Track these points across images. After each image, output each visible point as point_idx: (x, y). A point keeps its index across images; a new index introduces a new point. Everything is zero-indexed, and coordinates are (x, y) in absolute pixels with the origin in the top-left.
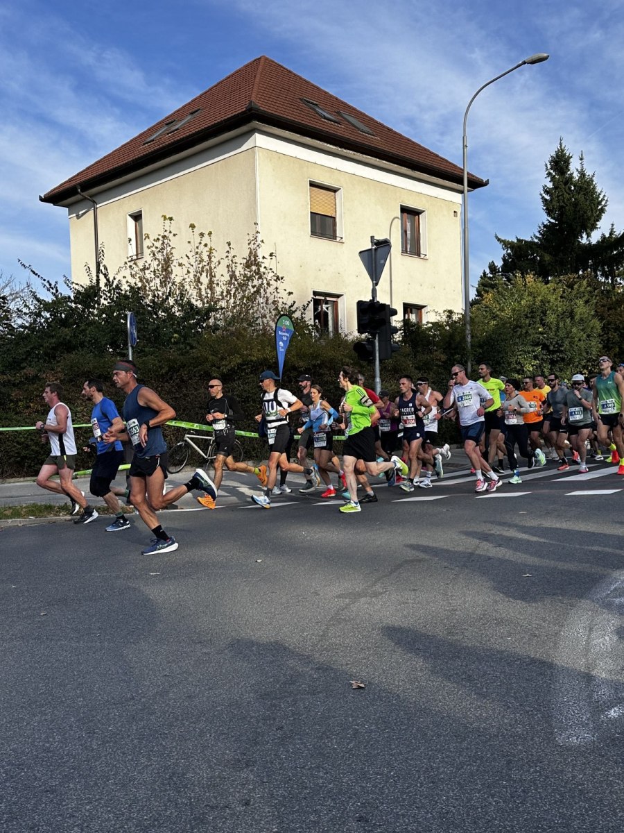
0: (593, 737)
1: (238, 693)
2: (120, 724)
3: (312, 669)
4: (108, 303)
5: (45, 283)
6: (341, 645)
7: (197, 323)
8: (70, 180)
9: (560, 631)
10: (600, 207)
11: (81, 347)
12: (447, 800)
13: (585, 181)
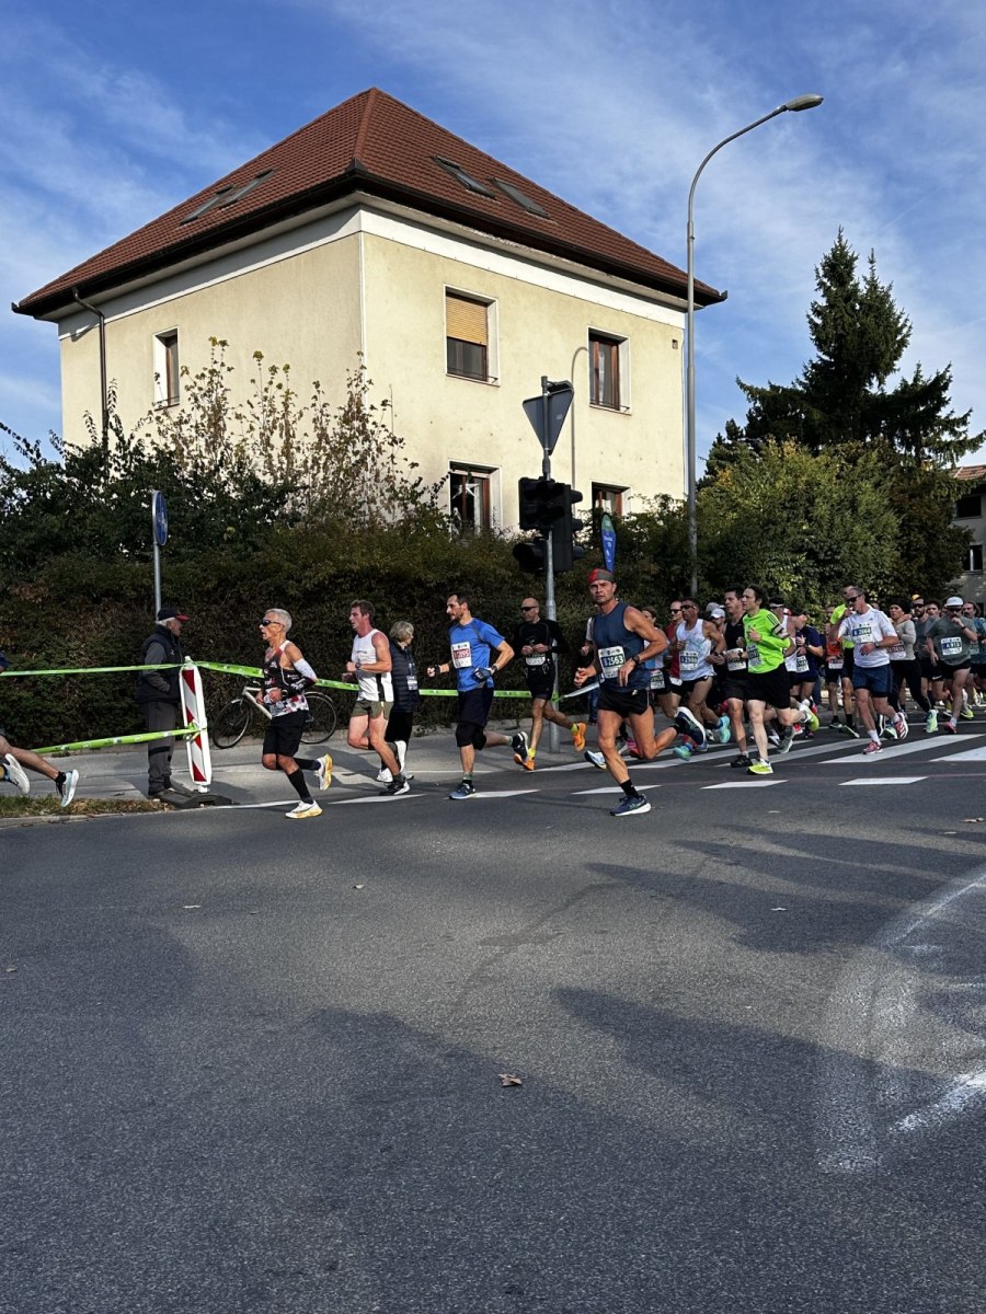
0: (876, 1159)
1: (321, 1094)
2: (131, 1144)
3: (440, 1055)
4: (122, 476)
5: (20, 442)
6: (486, 1018)
7: (265, 511)
8: (62, 279)
9: (828, 996)
10: (899, 338)
11: (78, 546)
12: (648, 1259)
13: (877, 297)
